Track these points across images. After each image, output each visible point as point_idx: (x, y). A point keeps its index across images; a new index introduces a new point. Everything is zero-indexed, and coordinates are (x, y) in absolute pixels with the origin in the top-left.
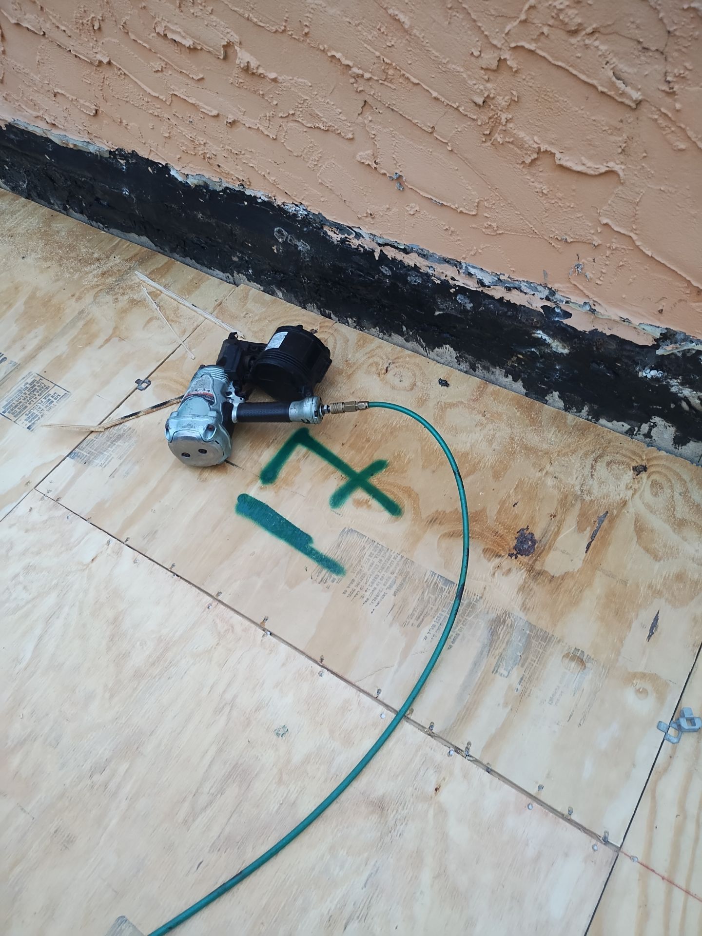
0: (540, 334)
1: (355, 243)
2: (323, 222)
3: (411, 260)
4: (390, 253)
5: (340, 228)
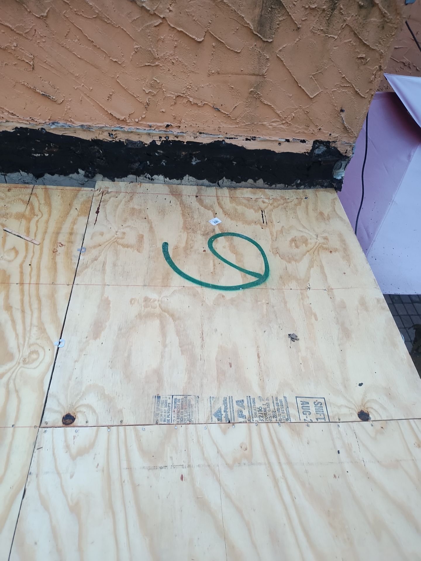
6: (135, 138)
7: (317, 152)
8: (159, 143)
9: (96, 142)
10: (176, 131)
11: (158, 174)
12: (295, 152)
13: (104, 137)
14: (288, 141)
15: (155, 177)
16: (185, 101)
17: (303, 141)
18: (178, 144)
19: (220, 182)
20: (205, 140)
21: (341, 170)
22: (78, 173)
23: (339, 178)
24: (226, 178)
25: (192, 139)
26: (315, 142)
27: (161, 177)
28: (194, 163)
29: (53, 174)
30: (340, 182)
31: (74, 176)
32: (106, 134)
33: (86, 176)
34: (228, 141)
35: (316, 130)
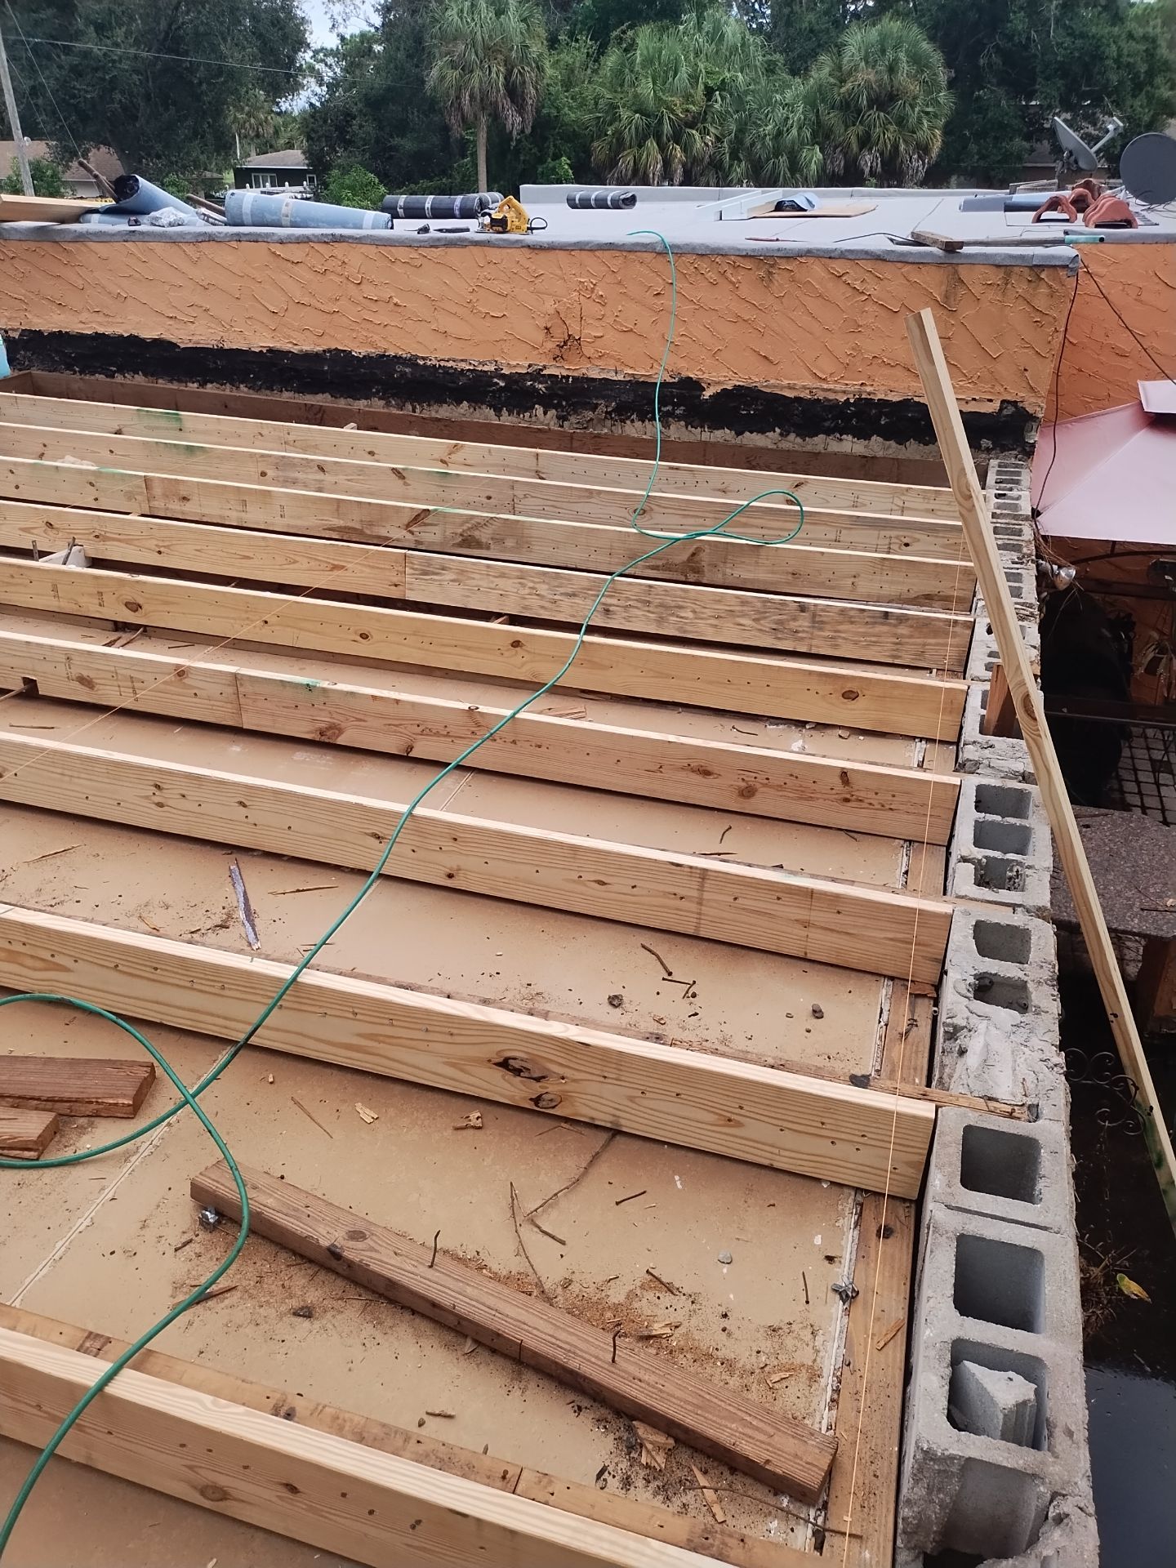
0: (496, 380)
1: (429, 363)
2: (417, 357)
3: (449, 364)
4: (442, 363)
5: (423, 358)
6: (831, 396)
7: (1005, 412)
8: (852, 401)
9: (798, 399)
10: (869, 389)
11: (847, 434)
12: (982, 411)
13: (805, 395)
14: (974, 399)
15: (844, 436)
16: (880, 361)
17: (991, 401)
18: (869, 402)
19: (908, 443)
20: (895, 398)
21: (1033, 433)
22: (774, 431)
23: (1032, 441)
24: (915, 440)
25: (882, 397)
26: (1003, 402)
27: (850, 437)
28: (883, 423)
29: (752, 433)
30: (1033, 446)
31: (770, 434)
32: (808, 391)
33: (781, 434)
34: (916, 399)
35: (1002, 390)
